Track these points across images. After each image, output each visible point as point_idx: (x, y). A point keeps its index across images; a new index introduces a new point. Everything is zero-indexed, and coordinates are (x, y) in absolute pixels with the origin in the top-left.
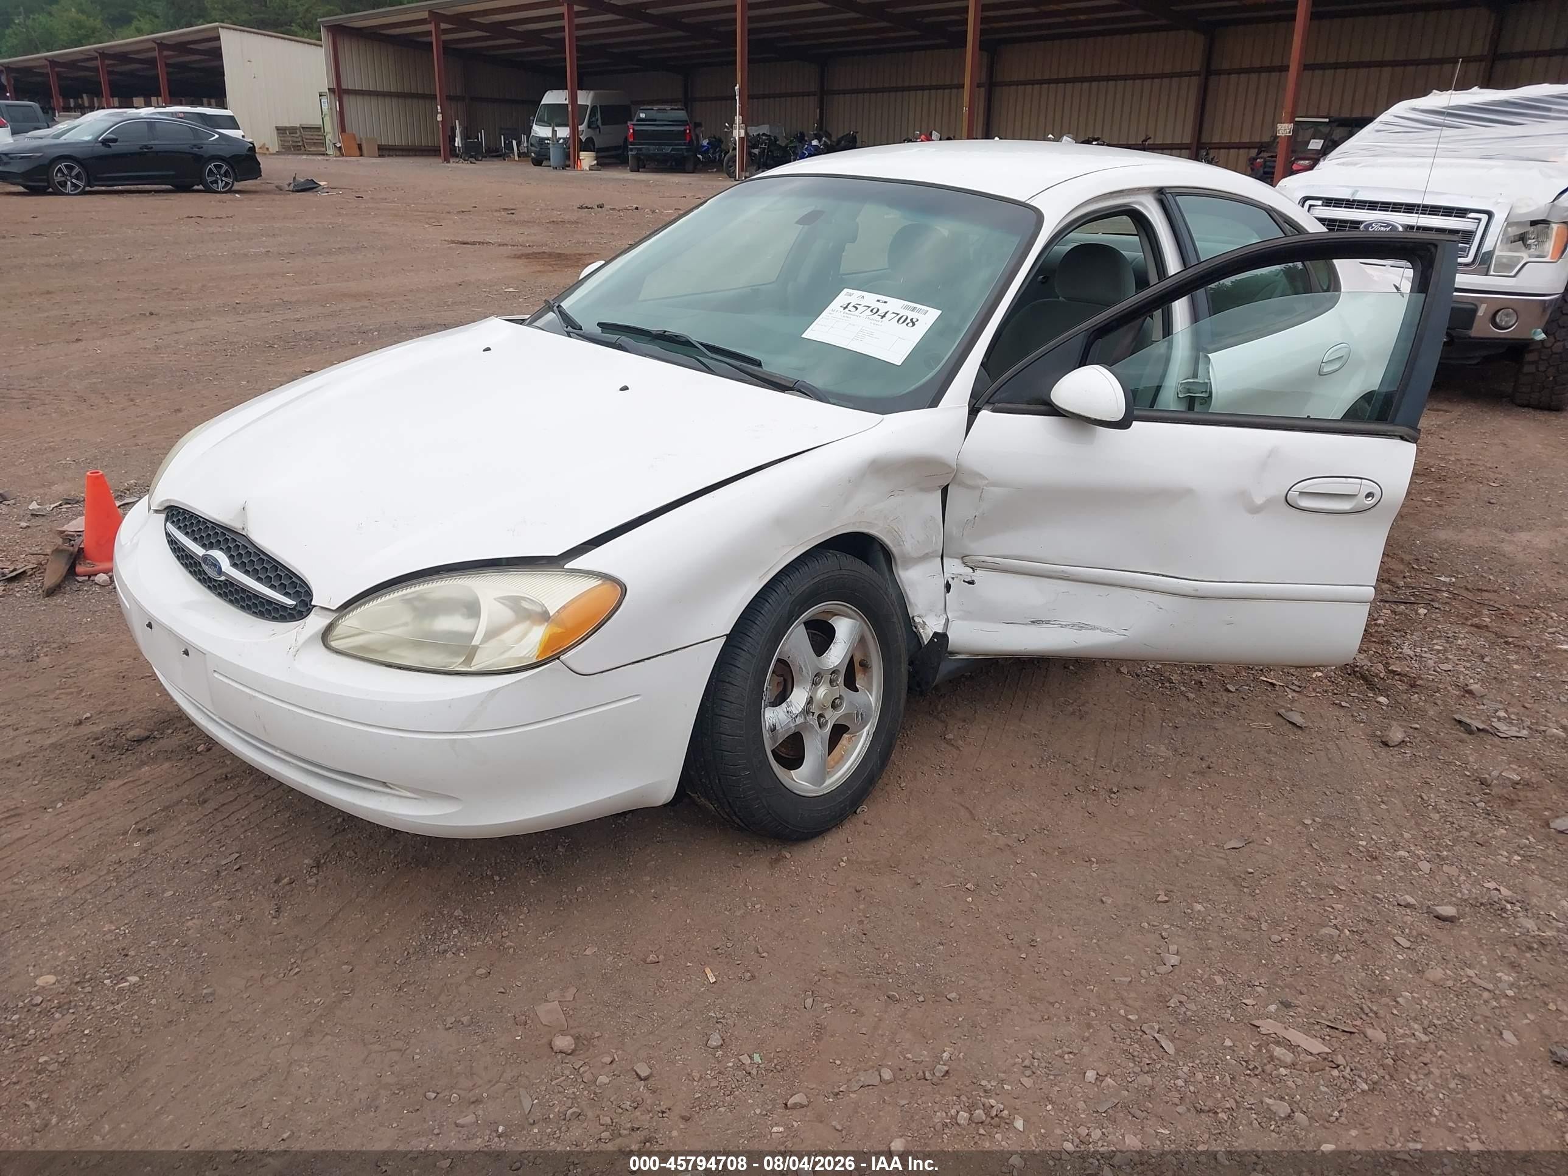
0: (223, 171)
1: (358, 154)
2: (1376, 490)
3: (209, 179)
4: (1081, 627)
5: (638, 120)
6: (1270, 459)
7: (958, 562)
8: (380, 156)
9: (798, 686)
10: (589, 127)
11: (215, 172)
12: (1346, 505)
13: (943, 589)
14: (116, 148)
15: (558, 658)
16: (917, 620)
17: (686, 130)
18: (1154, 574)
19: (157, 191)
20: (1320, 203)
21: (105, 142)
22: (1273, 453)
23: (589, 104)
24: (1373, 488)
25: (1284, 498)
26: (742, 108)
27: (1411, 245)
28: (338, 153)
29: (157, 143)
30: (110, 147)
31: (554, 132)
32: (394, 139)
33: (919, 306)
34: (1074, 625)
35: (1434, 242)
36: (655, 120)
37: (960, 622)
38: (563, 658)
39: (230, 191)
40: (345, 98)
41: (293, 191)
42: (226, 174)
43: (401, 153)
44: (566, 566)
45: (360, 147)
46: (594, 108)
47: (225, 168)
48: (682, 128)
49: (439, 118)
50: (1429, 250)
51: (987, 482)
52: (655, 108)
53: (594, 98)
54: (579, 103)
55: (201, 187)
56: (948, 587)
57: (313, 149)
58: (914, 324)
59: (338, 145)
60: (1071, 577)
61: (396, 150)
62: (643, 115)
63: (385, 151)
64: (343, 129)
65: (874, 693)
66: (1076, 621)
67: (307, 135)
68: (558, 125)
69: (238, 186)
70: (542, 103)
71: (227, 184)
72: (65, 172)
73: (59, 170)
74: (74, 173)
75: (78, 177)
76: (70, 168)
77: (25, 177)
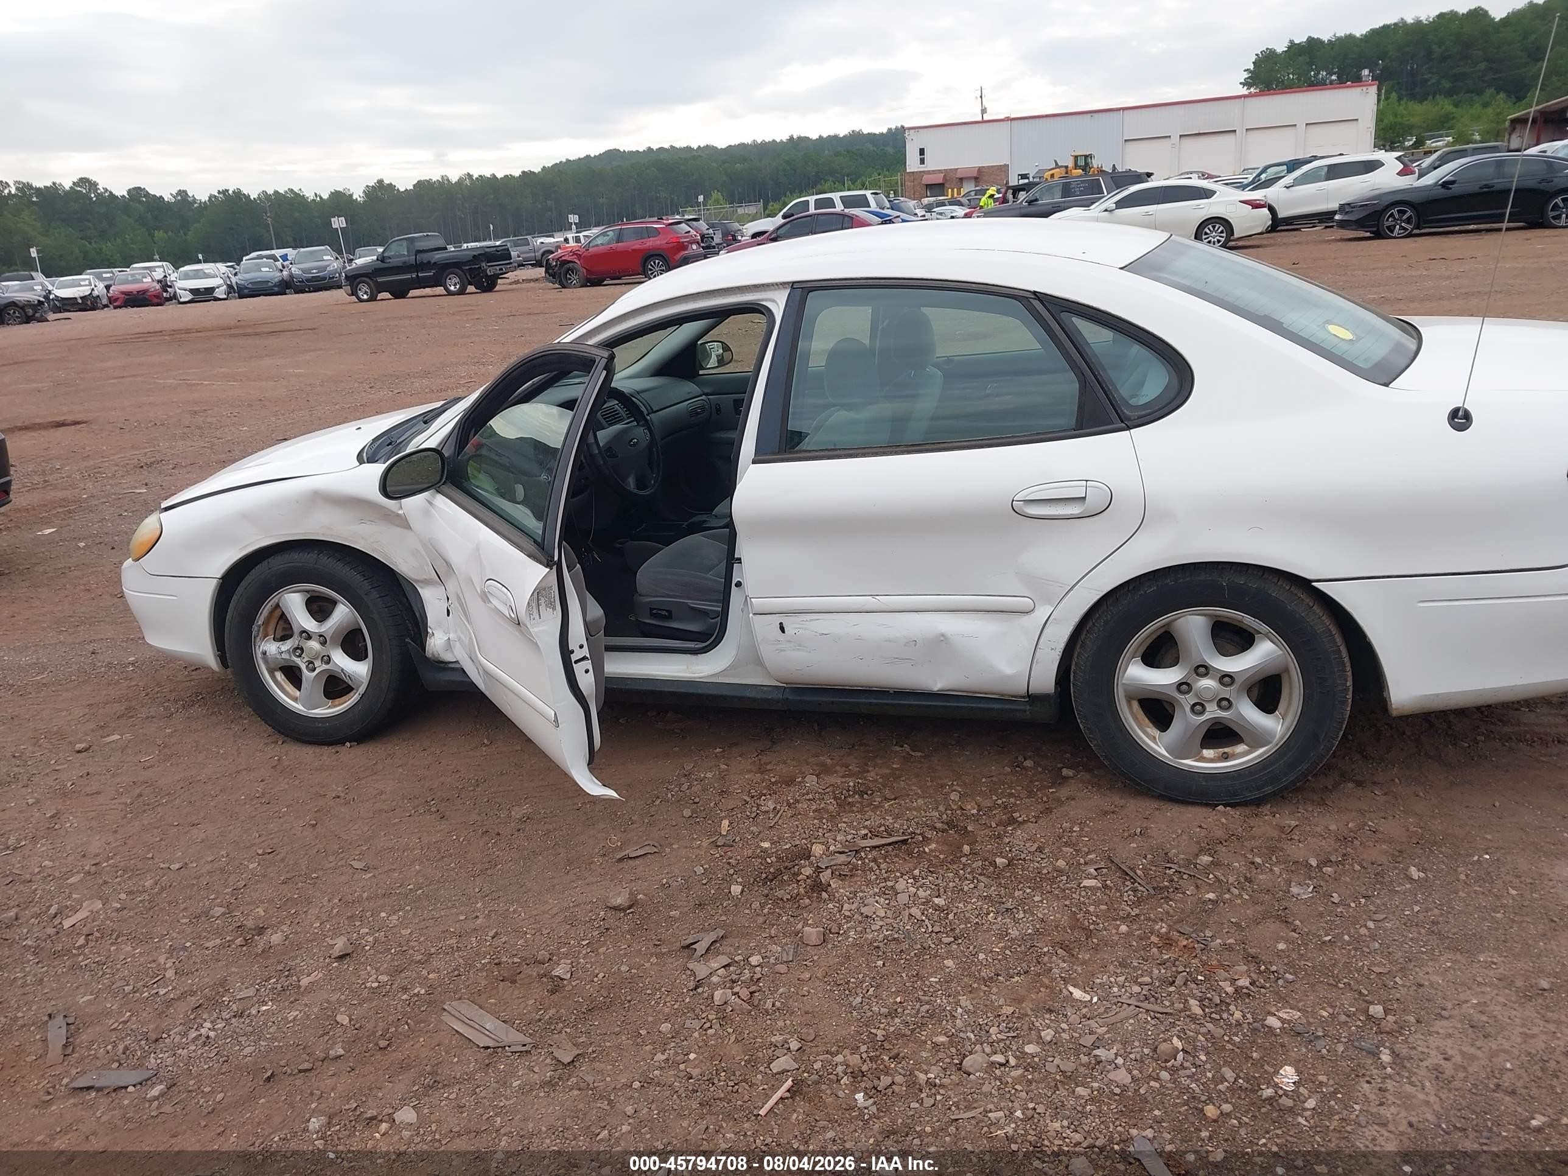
3: (1552, 214)
11: (1561, 205)
14: (1456, 189)
21: (1445, 185)
29: (1502, 183)
30: (1450, 189)
72: (1397, 216)
73: (1392, 215)
74: (1405, 217)
75: (1409, 221)
76: (1403, 212)
77: (1360, 224)
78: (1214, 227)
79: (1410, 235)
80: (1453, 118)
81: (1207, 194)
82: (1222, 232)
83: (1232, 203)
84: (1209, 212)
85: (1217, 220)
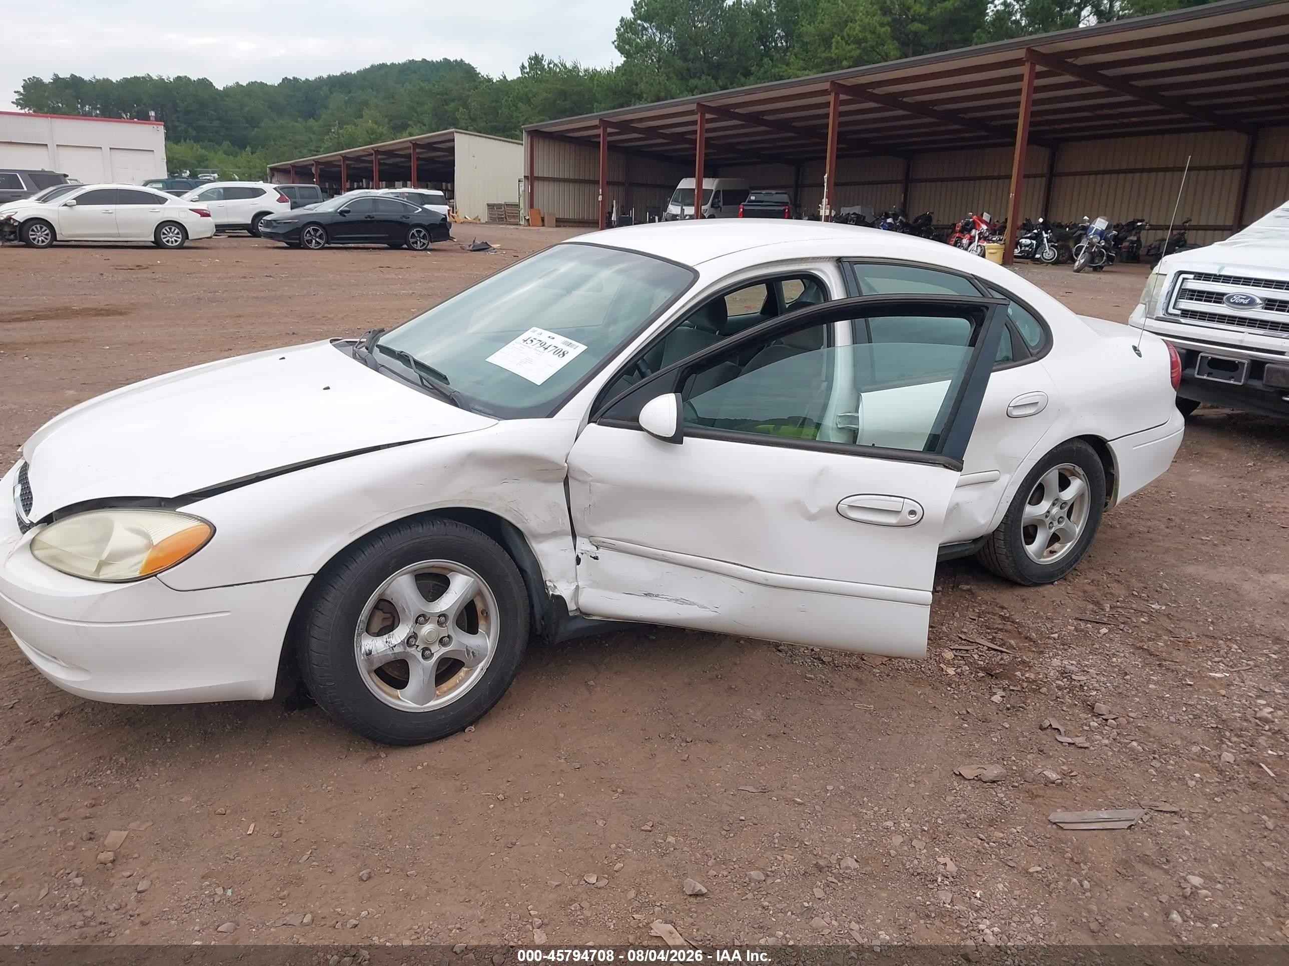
0: (421, 235)
1: (541, 224)
2: (918, 509)
3: (412, 240)
4: (683, 602)
5: (748, 202)
6: (821, 476)
7: (586, 540)
8: (557, 226)
9: (403, 623)
10: (712, 206)
11: (416, 235)
12: (892, 520)
13: (574, 562)
14: (349, 217)
15: (156, 576)
16: (548, 584)
17: (785, 210)
18: (735, 564)
19: (374, 248)
20: (1192, 276)
21: (342, 213)
22: (823, 472)
23: (714, 188)
24: (914, 506)
25: (835, 509)
26: (828, 193)
27: (965, 306)
28: (527, 224)
29: (379, 215)
30: (345, 216)
31: (683, 210)
32: (569, 215)
33: (573, 342)
34: (677, 600)
35: (986, 304)
36: (762, 202)
37: (590, 589)
38: (158, 576)
39: (425, 249)
40: (536, 183)
41: (471, 251)
42: (424, 237)
43: (573, 224)
44: (177, 510)
45: (543, 220)
46: (718, 192)
47: (423, 232)
48: (782, 208)
49: (600, 198)
50: (982, 311)
51: (591, 478)
52: (764, 192)
53: (717, 186)
54: (704, 187)
55: (405, 246)
56: (578, 561)
57: (512, 220)
58: (564, 355)
59: (527, 218)
60: (671, 560)
61: (569, 222)
62: (753, 198)
63: (561, 222)
64: (532, 206)
65: (491, 637)
66: (679, 597)
67: (509, 209)
68: (685, 205)
69: (431, 246)
70: (678, 187)
71: (424, 244)
72: (312, 233)
73: (309, 232)
74: (318, 234)
75: (320, 237)
76: (316, 231)
77: (285, 236)
78: (170, 229)
79: (323, 248)
80: (207, 160)
81: (161, 201)
82: (178, 234)
83: (183, 210)
84: (165, 216)
85: (175, 224)
